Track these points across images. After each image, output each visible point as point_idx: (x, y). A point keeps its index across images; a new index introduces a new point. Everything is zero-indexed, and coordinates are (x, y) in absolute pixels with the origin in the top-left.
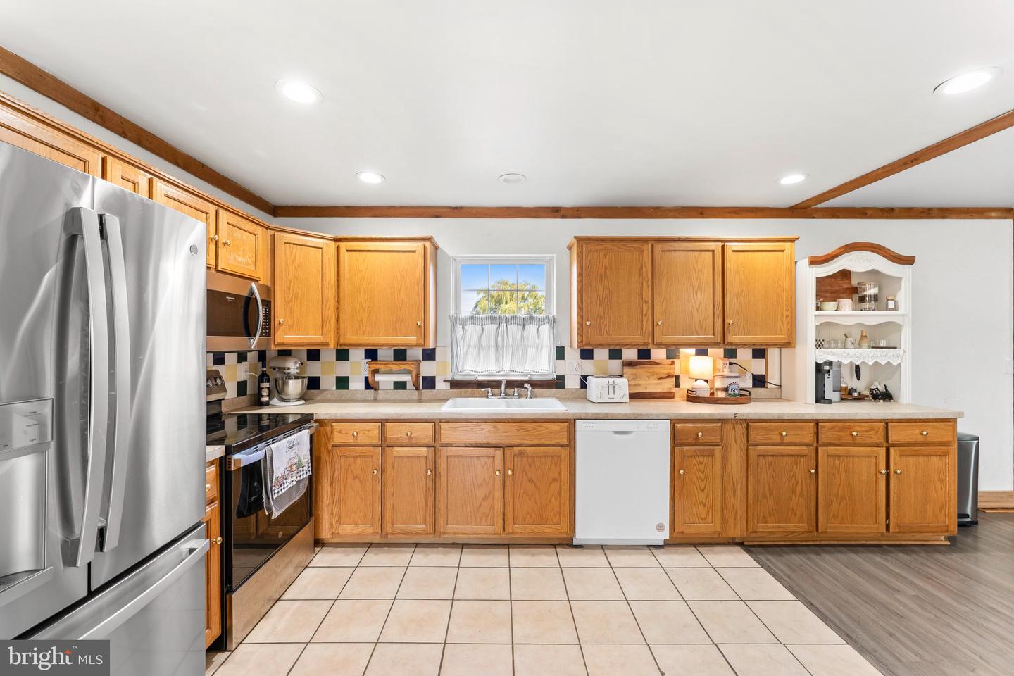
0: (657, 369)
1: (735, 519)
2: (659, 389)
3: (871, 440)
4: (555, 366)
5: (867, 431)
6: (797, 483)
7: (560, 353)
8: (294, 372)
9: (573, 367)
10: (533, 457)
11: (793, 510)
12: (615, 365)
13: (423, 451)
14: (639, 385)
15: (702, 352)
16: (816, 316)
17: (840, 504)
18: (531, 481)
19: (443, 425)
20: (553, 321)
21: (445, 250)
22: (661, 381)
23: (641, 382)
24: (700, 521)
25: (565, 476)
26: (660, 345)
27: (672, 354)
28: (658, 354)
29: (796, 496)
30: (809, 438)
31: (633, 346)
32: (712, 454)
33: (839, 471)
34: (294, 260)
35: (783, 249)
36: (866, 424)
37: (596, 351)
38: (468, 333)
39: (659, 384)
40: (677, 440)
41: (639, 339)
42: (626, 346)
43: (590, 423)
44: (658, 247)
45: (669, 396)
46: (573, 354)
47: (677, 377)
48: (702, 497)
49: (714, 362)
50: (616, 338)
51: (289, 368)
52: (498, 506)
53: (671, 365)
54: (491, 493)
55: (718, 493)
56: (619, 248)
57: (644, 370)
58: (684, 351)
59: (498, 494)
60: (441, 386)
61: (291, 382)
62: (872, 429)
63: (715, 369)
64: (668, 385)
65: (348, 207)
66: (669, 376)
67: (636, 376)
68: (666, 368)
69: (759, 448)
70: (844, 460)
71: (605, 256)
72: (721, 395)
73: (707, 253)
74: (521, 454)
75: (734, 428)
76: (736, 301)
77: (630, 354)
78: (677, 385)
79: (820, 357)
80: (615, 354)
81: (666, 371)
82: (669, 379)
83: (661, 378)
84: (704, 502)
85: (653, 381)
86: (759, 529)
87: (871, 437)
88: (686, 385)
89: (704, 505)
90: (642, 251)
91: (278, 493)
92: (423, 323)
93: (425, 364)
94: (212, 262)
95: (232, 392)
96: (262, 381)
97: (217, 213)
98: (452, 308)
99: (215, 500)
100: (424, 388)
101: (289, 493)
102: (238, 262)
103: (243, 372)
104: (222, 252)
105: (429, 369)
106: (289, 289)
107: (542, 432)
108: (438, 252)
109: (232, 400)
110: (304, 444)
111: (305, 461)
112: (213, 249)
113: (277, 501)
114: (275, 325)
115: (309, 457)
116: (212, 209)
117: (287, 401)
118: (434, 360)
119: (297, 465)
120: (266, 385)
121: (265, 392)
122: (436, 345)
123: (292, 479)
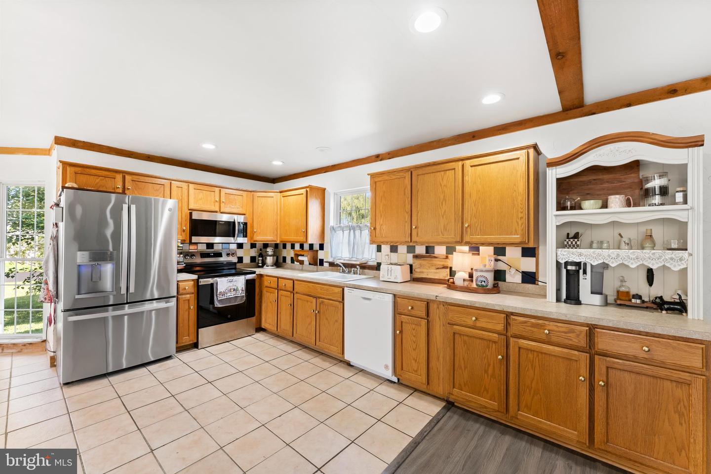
0: (435, 261)
1: (439, 379)
2: (436, 277)
3: (570, 342)
4: (376, 256)
5: (566, 333)
6: (489, 365)
8: (270, 253)
9: (385, 258)
10: (328, 306)
11: (485, 387)
12: (410, 257)
13: (289, 294)
14: (423, 272)
15: (475, 250)
16: (556, 216)
17: (533, 396)
18: (327, 319)
19: (296, 282)
21: (329, 191)
22: (438, 271)
23: (424, 270)
24: (413, 372)
25: (341, 320)
26: (443, 243)
27: (450, 250)
28: (440, 250)
29: (488, 376)
30: (500, 327)
31: (423, 244)
32: (420, 324)
33: (532, 365)
34: (262, 204)
35: (518, 157)
36: (566, 325)
39: (436, 273)
40: (398, 309)
41: (428, 239)
44: (415, 173)
45: (444, 282)
46: (386, 249)
47: (451, 269)
49: (484, 258)
51: (267, 252)
52: (314, 328)
53: (446, 258)
56: (391, 177)
57: (427, 262)
58: (459, 248)
59: (314, 323)
60: (326, 265)
61: (268, 258)
62: (572, 331)
64: (444, 274)
65: (295, 174)
66: (445, 267)
67: (421, 266)
68: (442, 261)
69: (455, 327)
70: (538, 356)
71: (384, 184)
73: (450, 171)
75: (438, 308)
76: (474, 208)
77: (421, 250)
79: (562, 257)
80: (411, 249)
81: (442, 263)
82: (444, 270)
83: (438, 268)
84: (415, 359)
85: (433, 270)
86: (455, 393)
87: (571, 340)
89: (416, 361)
90: (404, 178)
91: (221, 298)
92: (305, 230)
93: (320, 252)
94: (217, 209)
95: (247, 260)
96: (259, 257)
97: (220, 190)
98: (331, 221)
99: (193, 293)
100: (320, 265)
101: (229, 299)
102: (232, 208)
103: (254, 252)
104: (222, 205)
105: (321, 255)
106: (259, 217)
107: (331, 292)
108: (326, 191)
109: (247, 264)
110: (240, 282)
111: (240, 289)
112: (217, 204)
113: (220, 301)
114: (253, 233)
115: (244, 288)
116: (217, 190)
117: (267, 266)
118: (323, 250)
119: (234, 290)
120: (261, 259)
121: (260, 262)
122: (325, 242)
123: (231, 295)
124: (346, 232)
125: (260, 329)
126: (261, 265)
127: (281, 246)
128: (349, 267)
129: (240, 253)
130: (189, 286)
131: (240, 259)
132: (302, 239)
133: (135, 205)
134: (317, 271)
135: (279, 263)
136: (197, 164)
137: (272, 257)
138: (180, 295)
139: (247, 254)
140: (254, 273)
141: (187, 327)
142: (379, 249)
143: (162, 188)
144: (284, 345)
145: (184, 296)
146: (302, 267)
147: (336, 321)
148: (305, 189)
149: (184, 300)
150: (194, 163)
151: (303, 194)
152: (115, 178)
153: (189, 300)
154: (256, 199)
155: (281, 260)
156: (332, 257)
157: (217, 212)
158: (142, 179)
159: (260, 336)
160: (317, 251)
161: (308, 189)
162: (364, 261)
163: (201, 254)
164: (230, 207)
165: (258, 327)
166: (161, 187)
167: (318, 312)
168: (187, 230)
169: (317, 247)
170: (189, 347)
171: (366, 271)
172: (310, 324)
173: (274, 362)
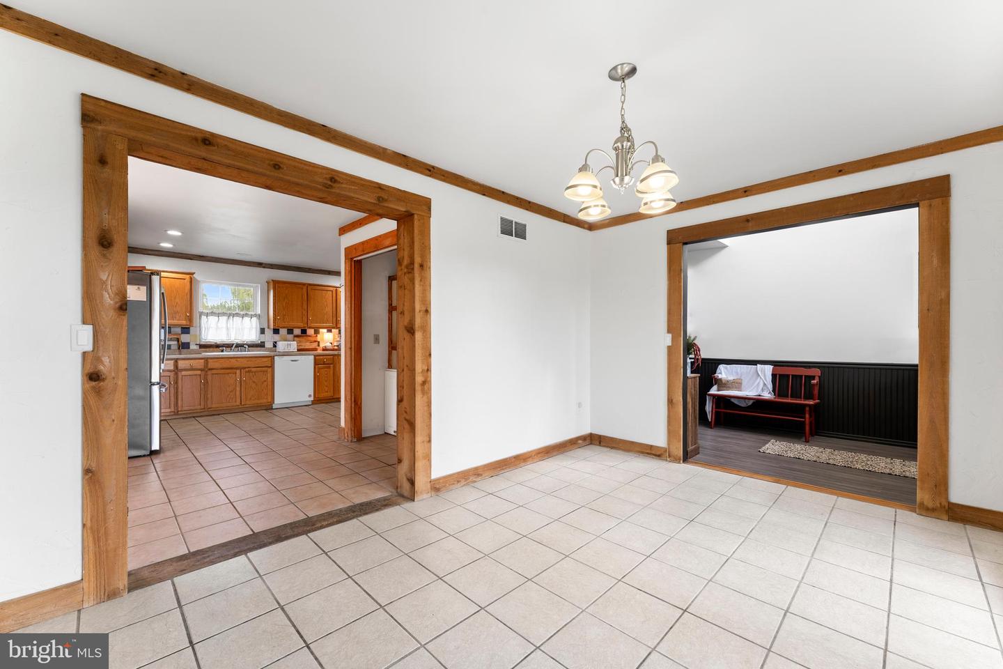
0: (309, 338)
2: (311, 347)
4: (259, 337)
7: (262, 331)
9: (269, 338)
10: (255, 372)
12: (291, 336)
13: (199, 372)
15: (329, 331)
18: (254, 382)
19: (209, 360)
20: (259, 317)
23: (302, 344)
24: (325, 392)
25: (270, 379)
26: (310, 328)
27: (317, 332)
28: (311, 332)
31: (298, 328)
32: (329, 367)
37: (280, 329)
38: (209, 320)
39: (310, 345)
40: (316, 363)
41: (301, 325)
42: (295, 327)
43: (280, 357)
44: (309, 287)
45: (316, 350)
46: (269, 333)
47: (319, 342)
48: (326, 384)
49: (334, 335)
50: (292, 324)
52: (238, 393)
53: (316, 336)
54: (235, 389)
55: (332, 382)
56: (292, 286)
57: (304, 339)
58: (322, 330)
59: (238, 389)
60: (193, 347)
63: (334, 338)
64: (314, 345)
66: (315, 341)
67: (300, 342)
68: (313, 338)
71: (286, 289)
72: (336, 348)
73: (330, 292)
74: (249, 372)
75: (338, 358)
77: (297, 332)
78: (319, 346)
80: (290, 331)
82: (315, 343)
83: (311, 342)
85: (308, 343)
88: (322, 345)
90: (302, 289)
92: (190, 315)
107: (259, 362)
118: (188, 334)
147: (265, 381)
148: (188, 276)
151: (184, 279)
161: (192, 276)
172: (232, 391)
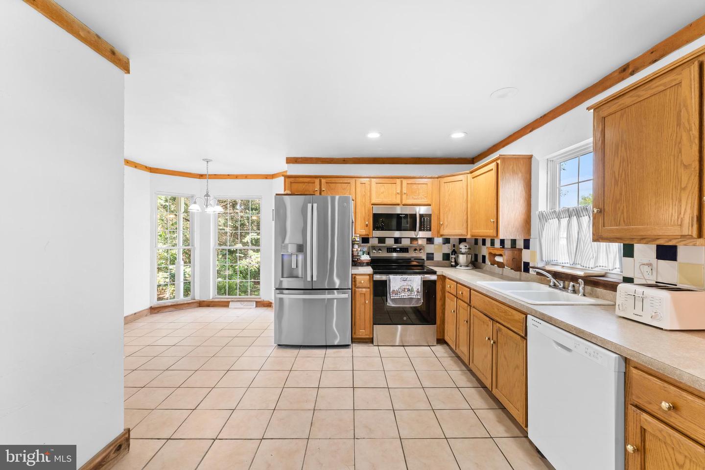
8: (463, 250)
10: (506, 337)
18: (506, 358)
21: (537, 158)
34: (449, 190)
51: (461, 249)
52: (489, 365)
54: (487, 354)
59: (490, 357)
60: (532, 271)
61: (461, 256)
74: (500, 331)
91: (394, 296)
92: (495, 220)
93: (525, 252)
94: (398, 201)
95: (438, 257)
96: (452, 254)
97: (402, 182)
98: (541, 205)
99: (369, 288)
100: (524, 271)
101: (402, 300)
102: (415, 199)
103: (447, 249)
104: (404, 197)
105: (526, 256)
106: (446, 206)
107: (509, 317)
108: (533, 159)
109: (438, 262)
110: (415, 282)
111: (415, 290)
112: (399, 197)
113: (393, 300)
114: (439, 226)
115: (420, 289)
116: (398, 181)
117: (461, 266)
118: (529, 249)
119: (409, 290)
120: (453, 256)
121: (453, 260)
122: (532, 236)
123: (405, 295)
124: (564, 221)
125: (441, 341)
126: (453, 264)
127: (480, 242)
128: (563, 279)
129: (430, 248)
130: (363, 281)
131: (430, 257)
132: (491, 232)
133: (316, 204)
134: (520, 280)
135: (476, 263)
136: (385, 158)
137: (465, 256)
138: (358, 288)
139: (438, 249)
140: (434, 273)
141: (364, 321)
142: (628, 251)
143: (349, 186)
144: (460, 372)
145: (360, 290)
146: (503, 270)
147: (517, 367)
148: (495, 163)
149: (360, 294)
150: (382, 158)
151: (492, 169)
152: (314, 183)
153: (365, 294)
154: (442, 184)
155: (480, 259)
156: (542, 260)
157: (398, 205)
158: (333, 180)
159: (440, 350)
160: (520, 250)
161: (499, 161)
162: (597, 271)
163: (387, 248)
164: (413, 198)
165: (441, 338)
166: (347, 186)
167: (494, 342)
168: (370, 225)
169: (520, 244)
170: (367, 341)
171: (600, 290)
172: (486, 356)
173: (430, 392)
